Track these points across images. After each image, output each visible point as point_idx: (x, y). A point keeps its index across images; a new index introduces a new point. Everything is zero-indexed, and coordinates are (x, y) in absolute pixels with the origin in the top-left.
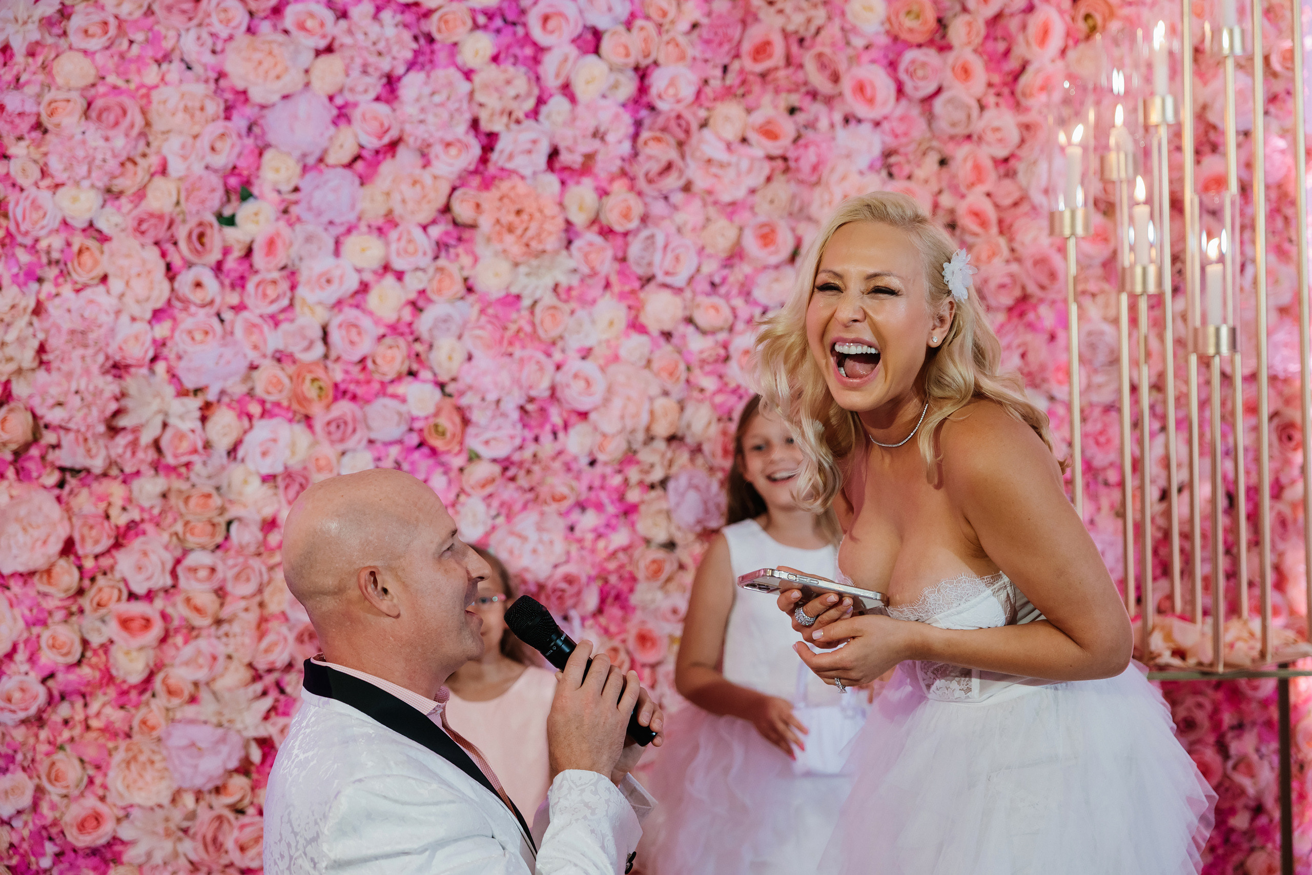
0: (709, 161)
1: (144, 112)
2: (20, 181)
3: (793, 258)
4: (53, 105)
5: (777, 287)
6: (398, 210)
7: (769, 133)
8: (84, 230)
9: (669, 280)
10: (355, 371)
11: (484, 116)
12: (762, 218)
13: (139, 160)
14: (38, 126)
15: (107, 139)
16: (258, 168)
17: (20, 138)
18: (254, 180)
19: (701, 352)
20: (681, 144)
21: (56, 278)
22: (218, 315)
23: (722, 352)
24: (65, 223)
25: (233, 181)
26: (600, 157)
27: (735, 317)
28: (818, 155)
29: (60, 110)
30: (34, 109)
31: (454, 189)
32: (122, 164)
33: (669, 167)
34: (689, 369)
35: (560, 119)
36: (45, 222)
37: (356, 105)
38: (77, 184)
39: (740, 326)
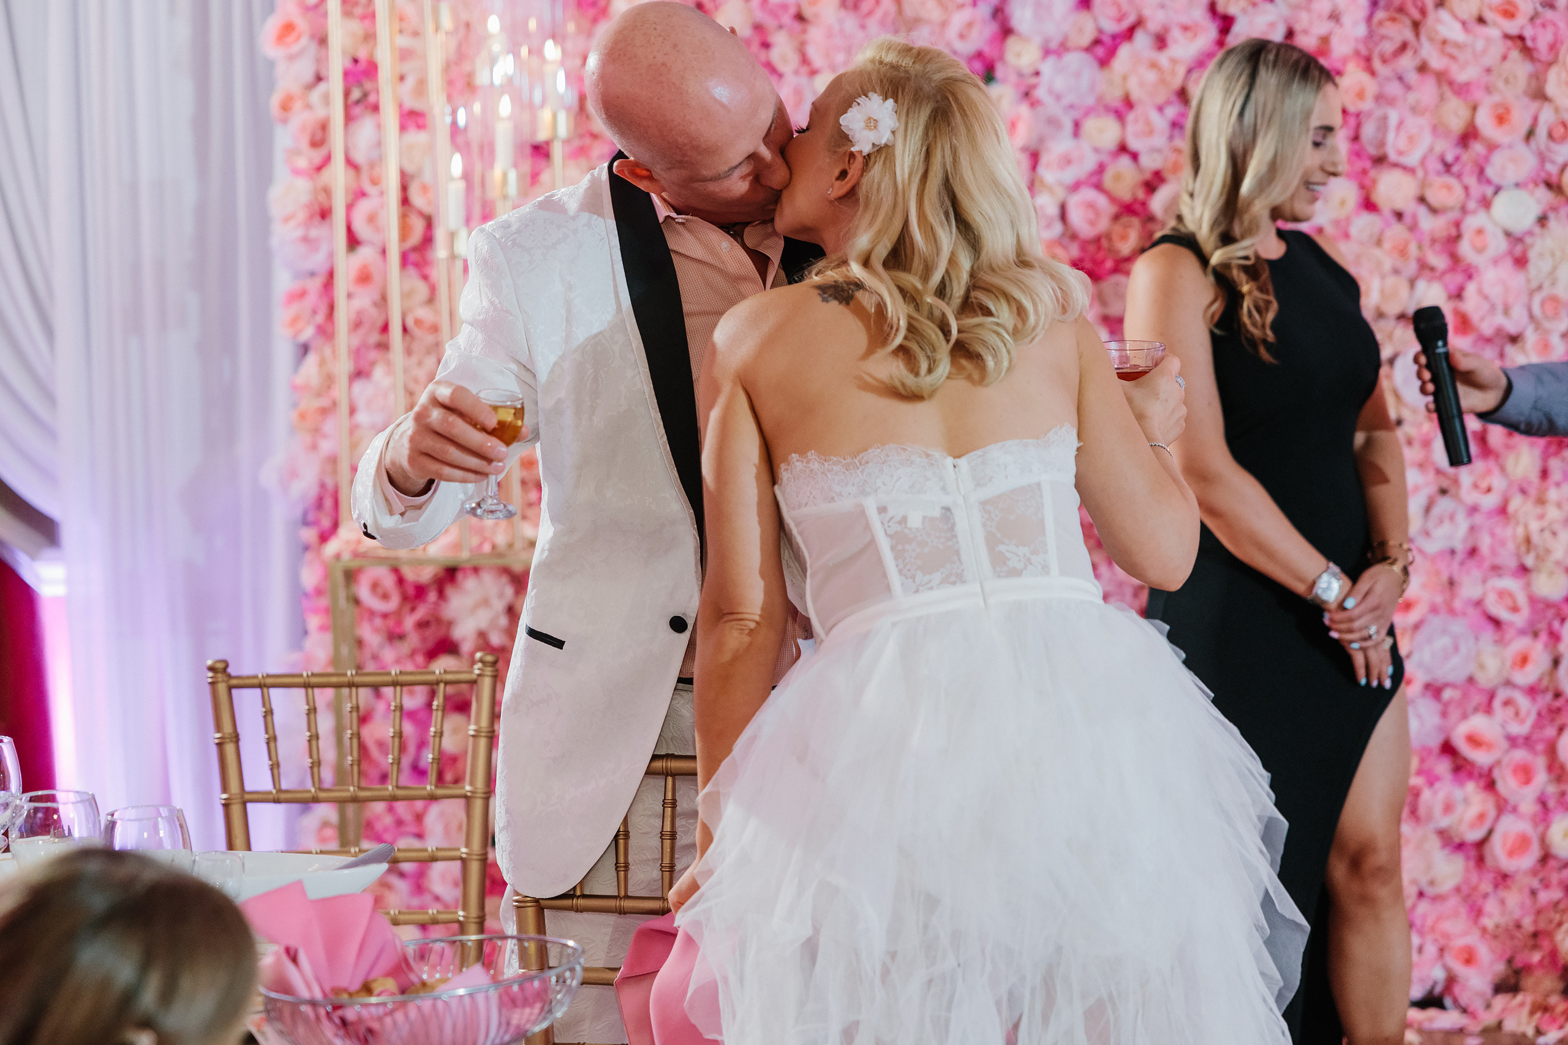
0: (1444, 42)
2: (781, 67)
3: (1529, 136)
5: (1510, 166)
6: (1136, 94)
7: (1507, 12)
9: (1402, 160)
10: (1092, 248)
12: (1498, 99)
14: (799, 16)
16: (1001, 53)
17: (781, 27)
18: (997, 64)
19: (1433, 231)
20: (1416, 26)
23: (1453, 231)
25: (978, 64)
26: (1335, 38)
27: (1467, 195)
28: (1556, 34)
31: (1190, 72)
33: (1404, 47)
34: (1420, 247)
39: (1472, 205)
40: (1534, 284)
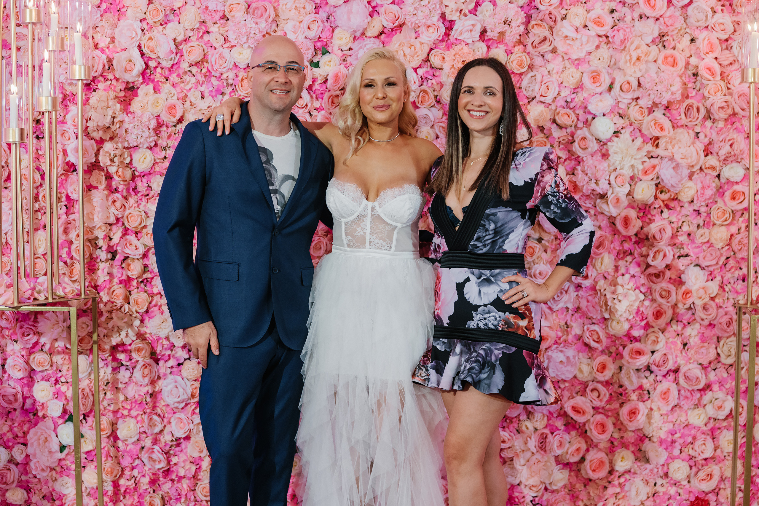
0: (566, 37)
1: (275, 9)
2: (214, 45)
3: (610, 89)
4: (232, 6)
5: (600, 104)
7: (598, 22)
8: (244, 69)
9: (542, 99)
11: (447, 11)
12: (593, 68)
13: (272, 33)
14: (224, 17)
15: (257, 24)
16: (332, 38)
17: (215, 23)
18: (329, 44)
19: (559, 138)
20: (551, 28)
21: (230, 93)
22: (310, 113)
23: (570, 138)
24: (236, 65)
25: (319, 44)
26: (507, 34)
27: (578, 119)
28: (625, 35)
29: (234, 9)
30: (222, 9)
31: (431, 49)
32: (264, 36)
35: (488, 14)
36: (225, 65)
37: (382, 6)
38: (242, 45)
39: (580, 125)
40: (612, 168)
